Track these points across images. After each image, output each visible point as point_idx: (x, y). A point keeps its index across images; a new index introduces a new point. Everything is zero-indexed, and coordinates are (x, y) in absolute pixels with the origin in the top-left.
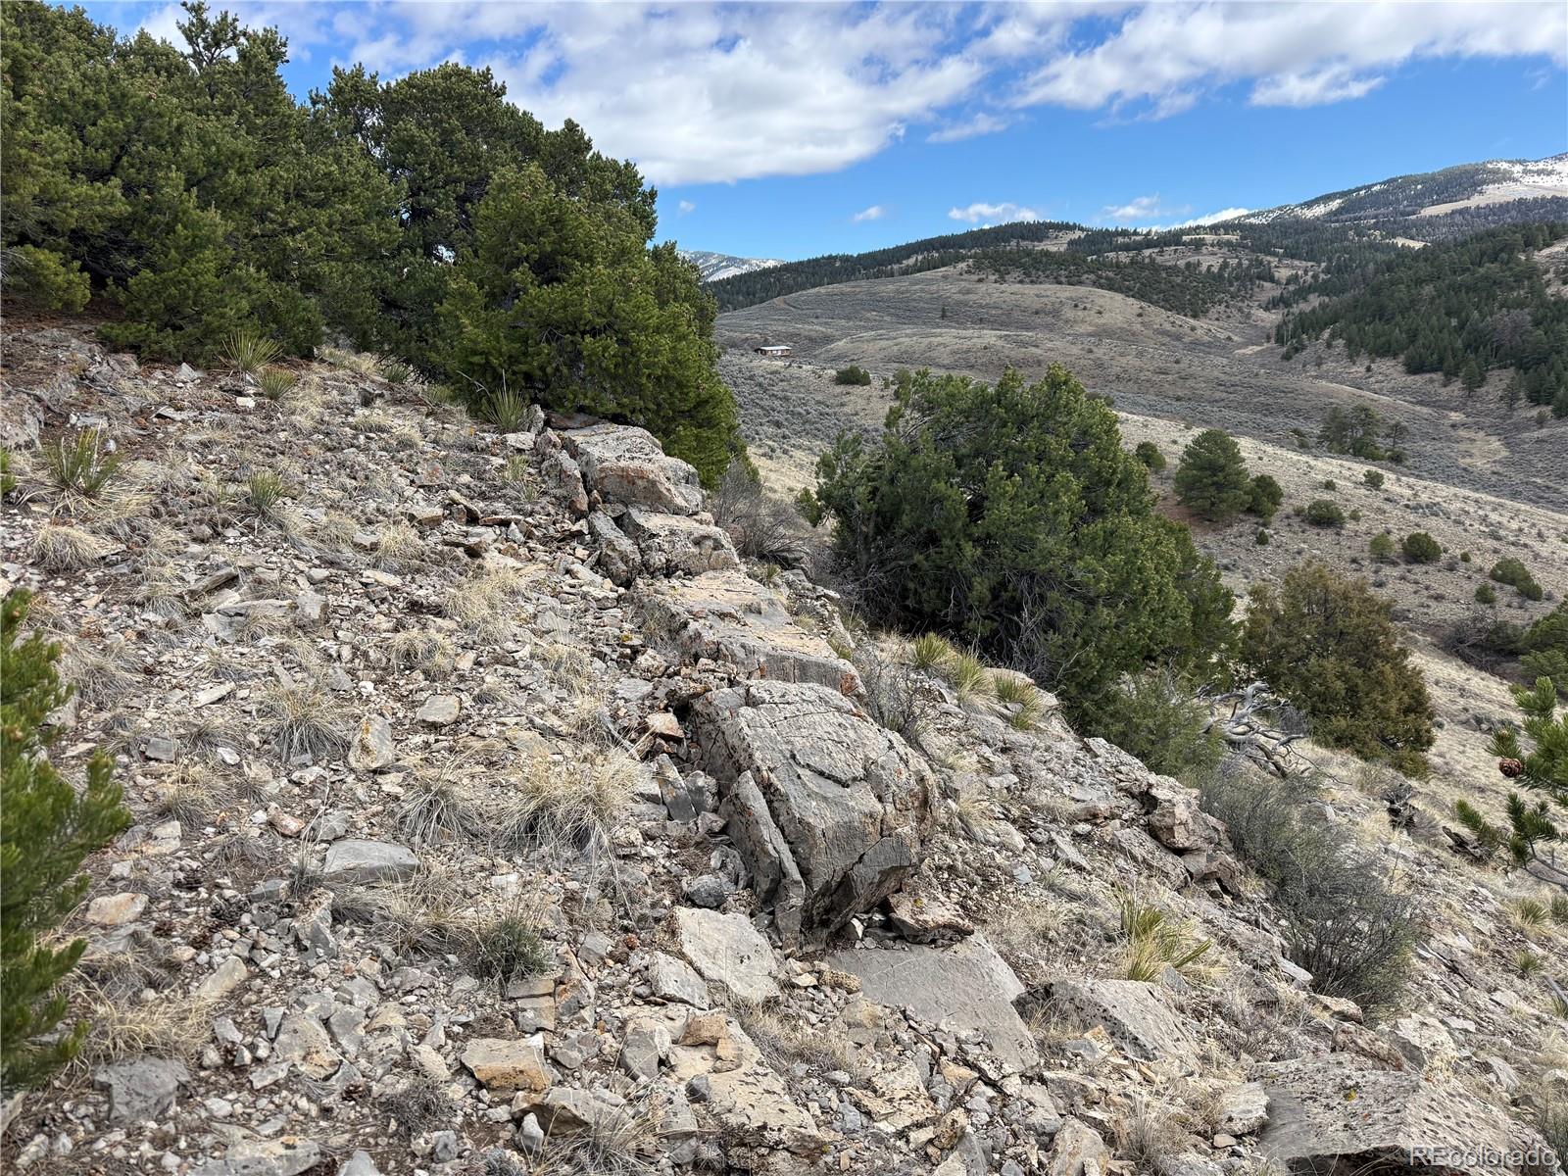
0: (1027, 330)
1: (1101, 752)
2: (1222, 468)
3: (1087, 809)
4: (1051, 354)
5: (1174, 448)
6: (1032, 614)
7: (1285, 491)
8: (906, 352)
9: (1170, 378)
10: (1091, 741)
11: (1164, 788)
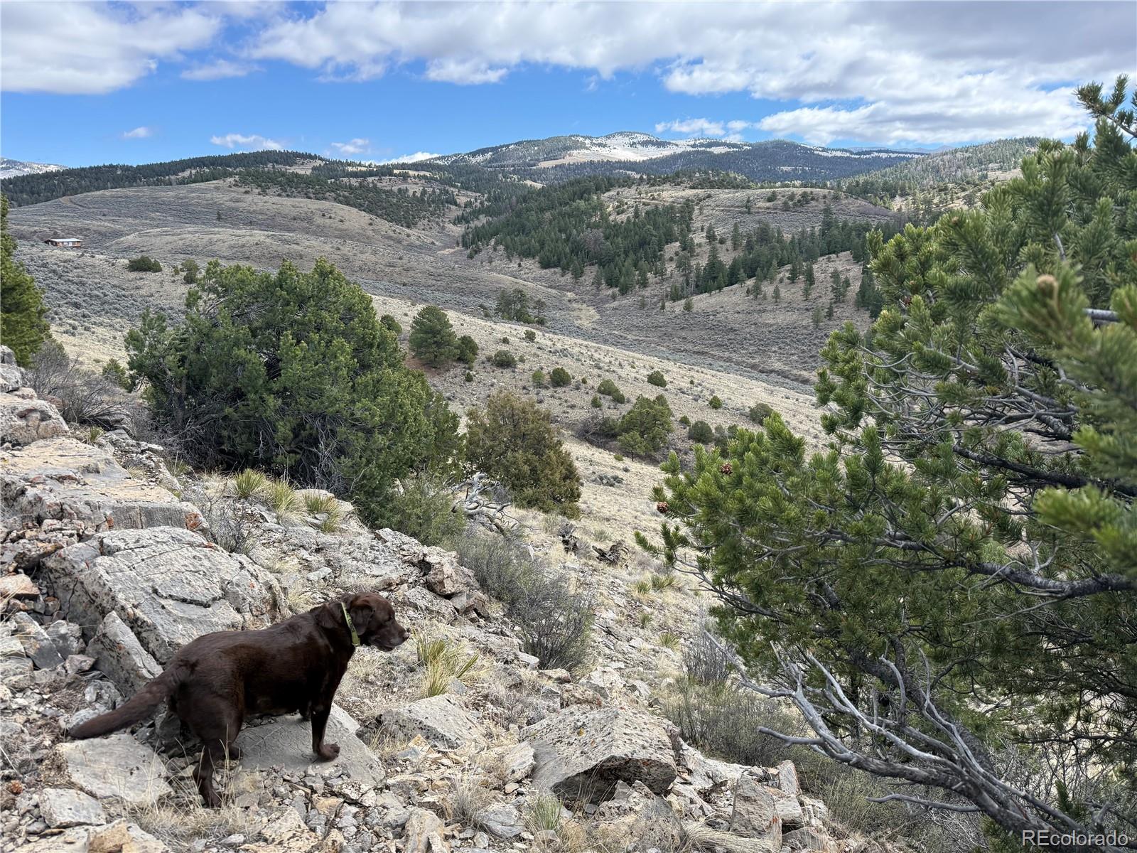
0: (289, 231)
1: (389, 538)
2: (439, 332)
3: (384, 581)
4: (310, 250)
5: (406, 319)
6: (327, 446)
7: (480, 346)
8: (191, 246)
9: (397, 270)
10: (380, 532)
11: (434, 555)
